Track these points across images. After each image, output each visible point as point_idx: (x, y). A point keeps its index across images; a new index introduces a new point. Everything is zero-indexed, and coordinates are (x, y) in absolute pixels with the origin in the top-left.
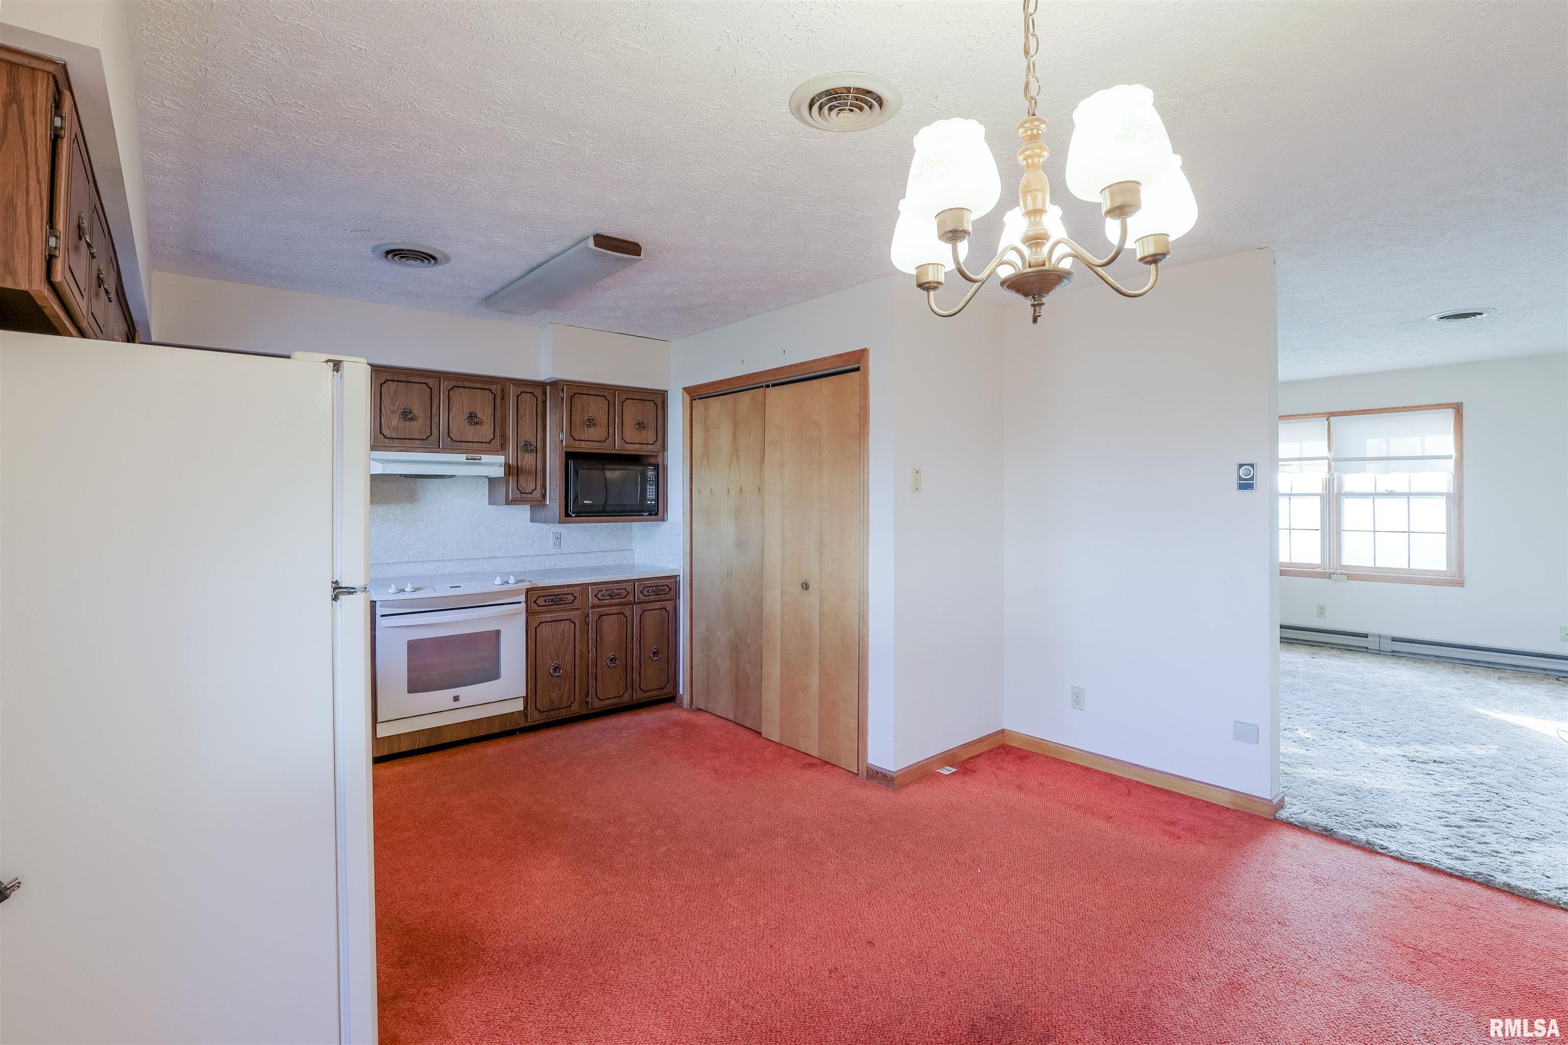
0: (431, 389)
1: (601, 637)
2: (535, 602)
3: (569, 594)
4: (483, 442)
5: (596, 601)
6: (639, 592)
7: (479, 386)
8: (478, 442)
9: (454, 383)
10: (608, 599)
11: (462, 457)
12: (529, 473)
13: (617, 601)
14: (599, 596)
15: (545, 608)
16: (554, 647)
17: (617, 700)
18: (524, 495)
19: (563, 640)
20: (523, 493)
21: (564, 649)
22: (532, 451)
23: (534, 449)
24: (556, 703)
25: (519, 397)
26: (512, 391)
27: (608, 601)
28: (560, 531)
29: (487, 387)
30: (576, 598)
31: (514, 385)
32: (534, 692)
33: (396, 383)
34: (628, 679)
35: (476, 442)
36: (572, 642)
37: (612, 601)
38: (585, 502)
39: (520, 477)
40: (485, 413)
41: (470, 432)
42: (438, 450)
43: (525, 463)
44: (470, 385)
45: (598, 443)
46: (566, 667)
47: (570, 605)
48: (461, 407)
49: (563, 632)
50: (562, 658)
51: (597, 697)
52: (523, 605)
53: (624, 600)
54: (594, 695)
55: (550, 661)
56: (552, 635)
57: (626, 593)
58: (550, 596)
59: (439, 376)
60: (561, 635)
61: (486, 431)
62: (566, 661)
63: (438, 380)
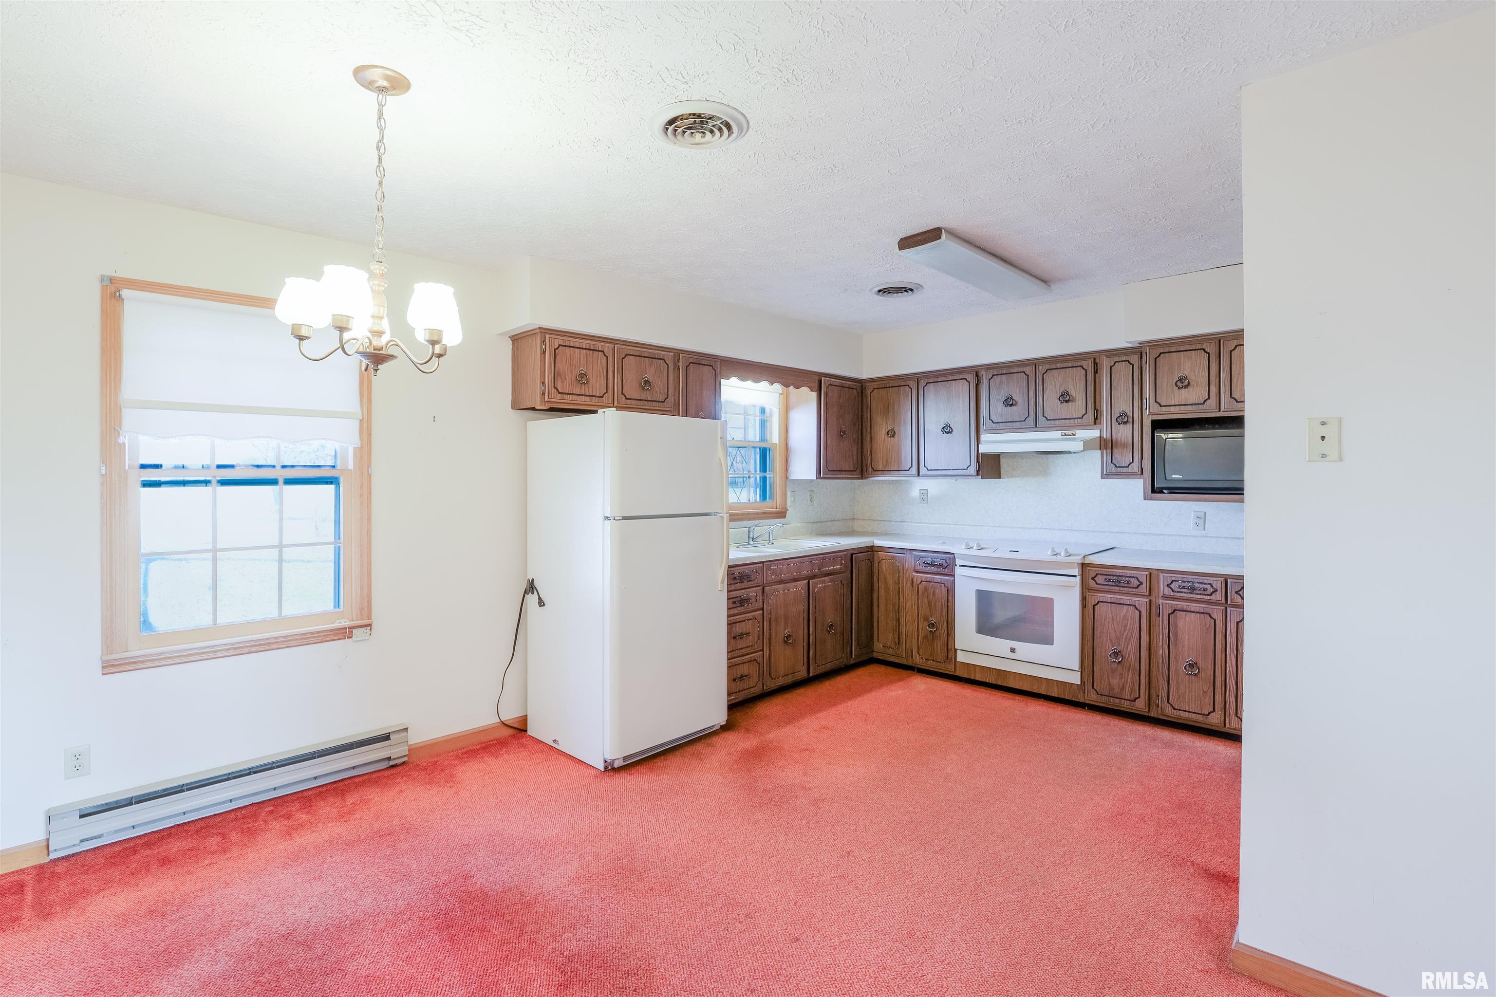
0: (1028, 376)
1: (1176, 636)
2: (1093, 578)
3: (1134, 577)
4: (1075, 418)
5: (1168, 591)
6: (1233, 593)
7: (1070, 364)
8: (1071, 419)
9: (1047, 367)
10: (1185, 593)
11: (1058, 434)
12: (1124, 446)
13: (1199, 597)
14: (1172, 586)
15: (1104, 587)
16: (1115, 631)
17: (1200, 718)
18: (1119, 469)
19: (1126, 626)
20: (1119, 467)
21: (1126, 636)
22: (1126, 423)
23: (1130, 420)
24: (1116, 691)
25: (1113, 368)
26: (1105, 363)
27: (1185, 595)
28: (1204, 510)
29: (1079, 364)
30: (1141, 583)
31: (1107, 356)
32: (1091, 671)
33: (1000, 376)
34: (1217, 697)
35: (1068, 419)
36: (1137, 630)
37: (1191, 596)
38: (1173, 476)
39: (1115, 451)
40: (1077, 391)
41: (1064, 410)
42: (1036, 429)
43: (1120, 435)
44: (1062, 365)
45: (1193, 406)
46: (1129, 657)
47: (1134, 590)
48: (1054, 388)
49: (1125, 617)
50: (1124, 645)
51: (1168, 702)
52: (1078, 578)
53: (1209, 597)
54: (1165, 701)
55: (1110, 645)
56: (1112, 617)
57: (1212, 590)
58: (1111, 575)
59: (1035, 363)
60: (1123, 620)
61: (1078, 407)
62: (1129, 649)
63: (1034, 366)
